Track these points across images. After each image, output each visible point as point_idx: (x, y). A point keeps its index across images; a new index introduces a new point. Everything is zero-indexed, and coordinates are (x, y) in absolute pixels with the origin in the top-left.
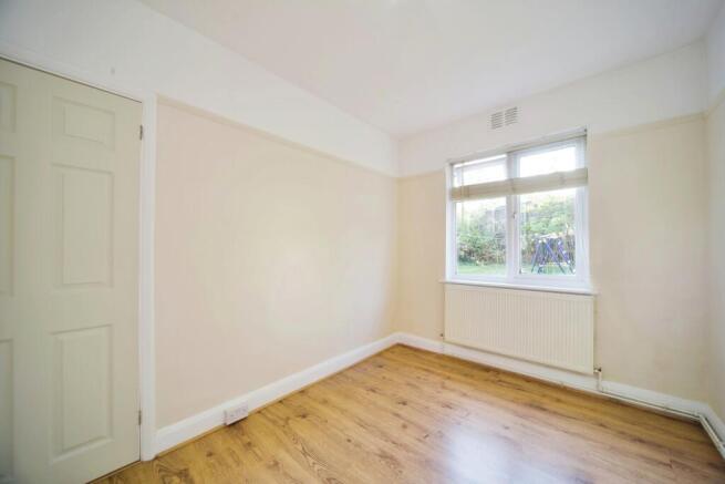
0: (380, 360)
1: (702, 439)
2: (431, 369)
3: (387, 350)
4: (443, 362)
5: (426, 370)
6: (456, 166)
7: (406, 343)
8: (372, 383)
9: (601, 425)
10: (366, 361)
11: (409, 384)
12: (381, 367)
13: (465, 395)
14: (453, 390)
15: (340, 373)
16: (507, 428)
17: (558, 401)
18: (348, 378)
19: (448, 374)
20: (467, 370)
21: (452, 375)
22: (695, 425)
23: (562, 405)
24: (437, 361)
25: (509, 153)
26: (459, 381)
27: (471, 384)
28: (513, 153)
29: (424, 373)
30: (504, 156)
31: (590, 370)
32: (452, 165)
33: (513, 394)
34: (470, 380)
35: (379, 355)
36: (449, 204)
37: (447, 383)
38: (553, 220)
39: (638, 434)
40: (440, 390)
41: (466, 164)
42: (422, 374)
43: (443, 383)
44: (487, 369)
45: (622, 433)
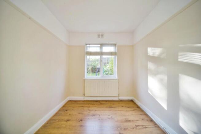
0: (65, 108)
1: (134, 103)
2: (83, 106)
3: (66, 104)
4: (86, 103)
5: (82, 107)
6: (87, 45)
7: (71, 100)
8: (66, 118)
9: (122, 107)
10: (59, 111)
11: (79, 113)
12: (66, 111)
13: (96, 110)
14: (92, 110)
15: (51, 119)
16: (109, 115)
17: (114, 104)
18: (55, 120)
19: (89, 106)
20: (93, 103)
21: (90, 106)
22: (132, 101)
23: (114, 105)
24: (83, 103)
25: (101, 45)
26: (93, 107)
27: (95, 107)
28: (102, 45)
29: (82, 108)
30: (100, 45)
31: (117, 95)
32: (86, 45)
33: (105, 106)
34: (95, 106)
35: (64, 106)
36: (85, 56)
37: (90, 108)
38: (96, 63)
39: (127, 106)
40: (89, 112)
41: (90, 45)
42: (81, 108)
43: (89, 109)
44: (97, 101)
45: (126, 107)
